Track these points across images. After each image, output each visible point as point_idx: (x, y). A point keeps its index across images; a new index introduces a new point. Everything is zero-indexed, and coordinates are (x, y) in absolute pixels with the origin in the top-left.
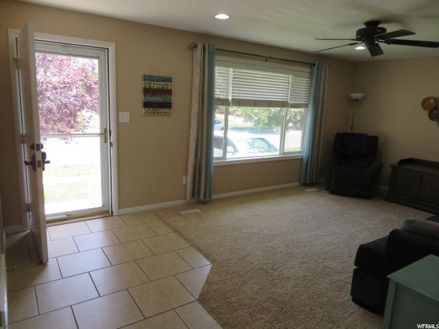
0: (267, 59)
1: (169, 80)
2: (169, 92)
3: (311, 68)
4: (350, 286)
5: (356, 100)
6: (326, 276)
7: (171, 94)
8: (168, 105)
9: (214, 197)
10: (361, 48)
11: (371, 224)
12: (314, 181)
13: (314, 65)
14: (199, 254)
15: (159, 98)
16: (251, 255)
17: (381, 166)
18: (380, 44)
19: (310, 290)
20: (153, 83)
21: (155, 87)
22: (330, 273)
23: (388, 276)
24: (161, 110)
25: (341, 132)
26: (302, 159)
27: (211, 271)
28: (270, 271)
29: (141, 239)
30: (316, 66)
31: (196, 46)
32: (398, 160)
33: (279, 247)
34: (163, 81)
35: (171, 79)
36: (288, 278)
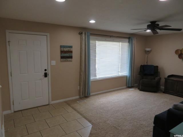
0: (111, 36)
1: (71, 47)
2: (71, 52)
3: (129, 39)
4: (152, 133)
5: (148, 51)
6: (141, 129)
7: (72, 53)
8: (71, 57)
9: (91, 94)
10: (149, 31)
11: (158, 104)
12: (133, 86)
13: (130, 38)
14: (86, 121)
15: (67, 55)
16: (108, 120)
17: (160, 78)
18: (157, 30)
19: (135, 135)
20: (64, 48)
21: (66, 50)
22: (143, 127)
23: (170, 131)
24: (69, 59)
25: (143, 65)
26: (127, 77)
27: (92, 128)
28: (117, 127)
29: (61, 115)
30: (131, 39)
31: (82, 33)
32: (167, 76)
33: (120, 116)
34: (68, 48)
35: (72, 47)
36: (125, 130)
